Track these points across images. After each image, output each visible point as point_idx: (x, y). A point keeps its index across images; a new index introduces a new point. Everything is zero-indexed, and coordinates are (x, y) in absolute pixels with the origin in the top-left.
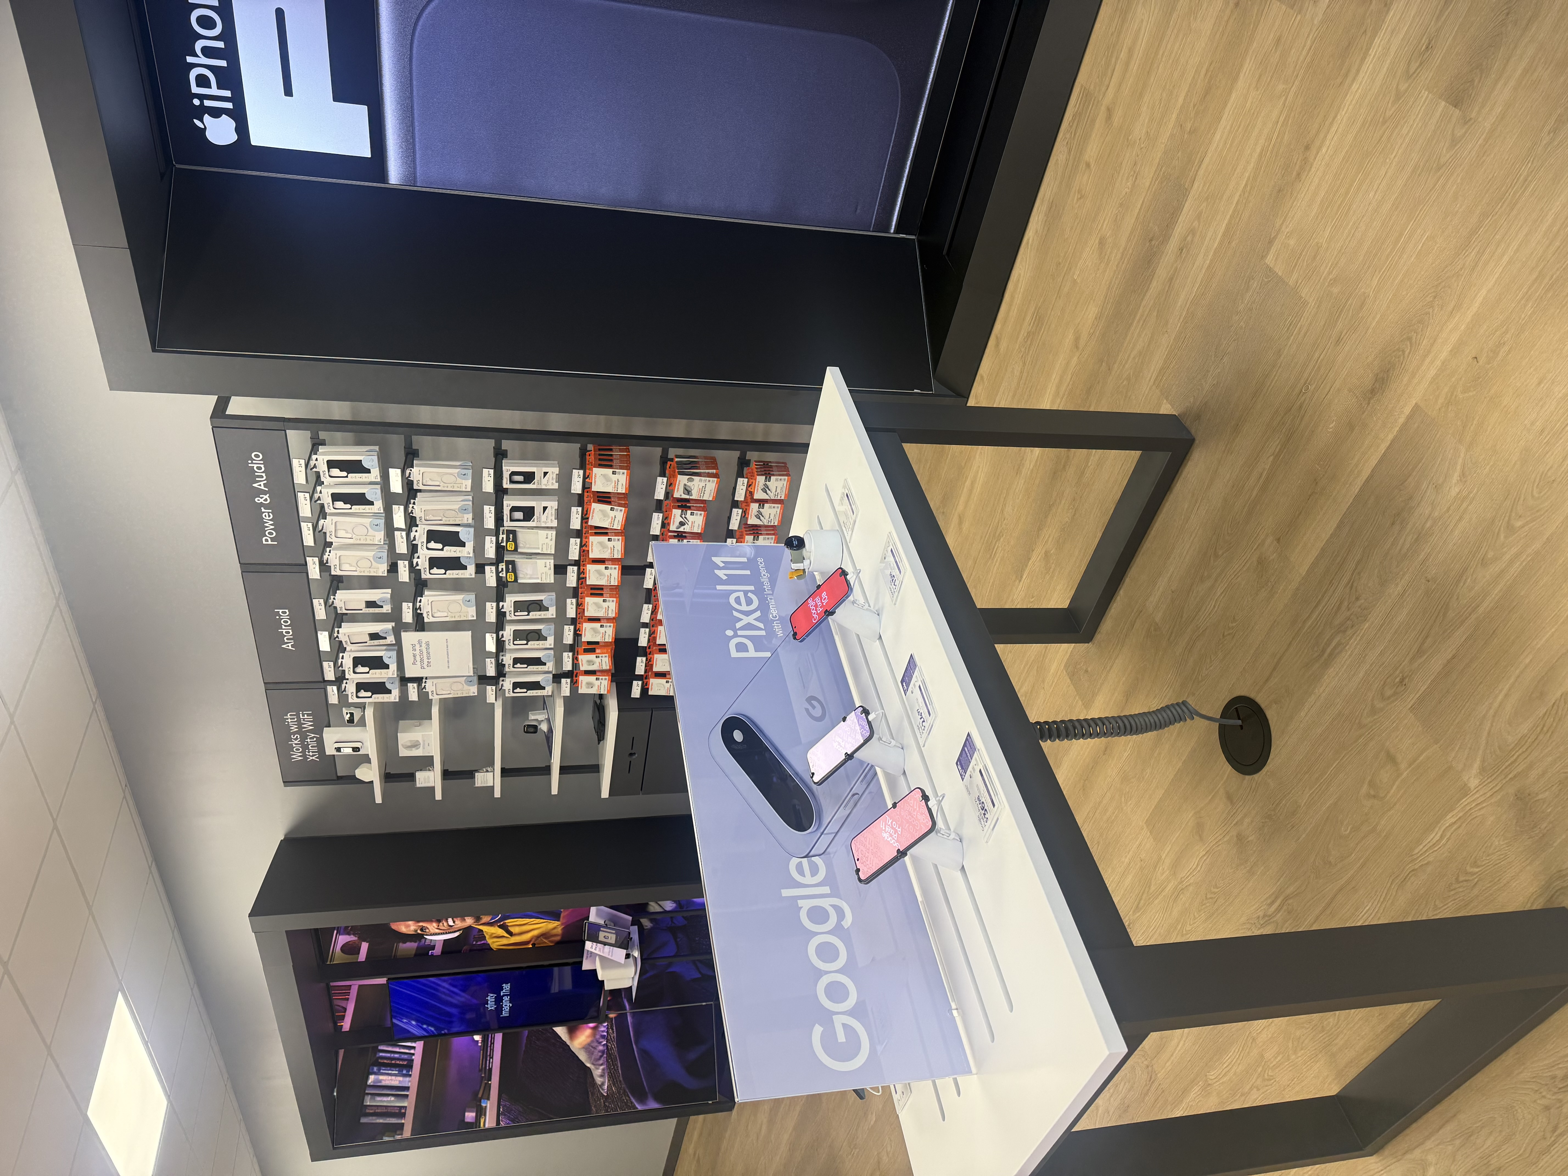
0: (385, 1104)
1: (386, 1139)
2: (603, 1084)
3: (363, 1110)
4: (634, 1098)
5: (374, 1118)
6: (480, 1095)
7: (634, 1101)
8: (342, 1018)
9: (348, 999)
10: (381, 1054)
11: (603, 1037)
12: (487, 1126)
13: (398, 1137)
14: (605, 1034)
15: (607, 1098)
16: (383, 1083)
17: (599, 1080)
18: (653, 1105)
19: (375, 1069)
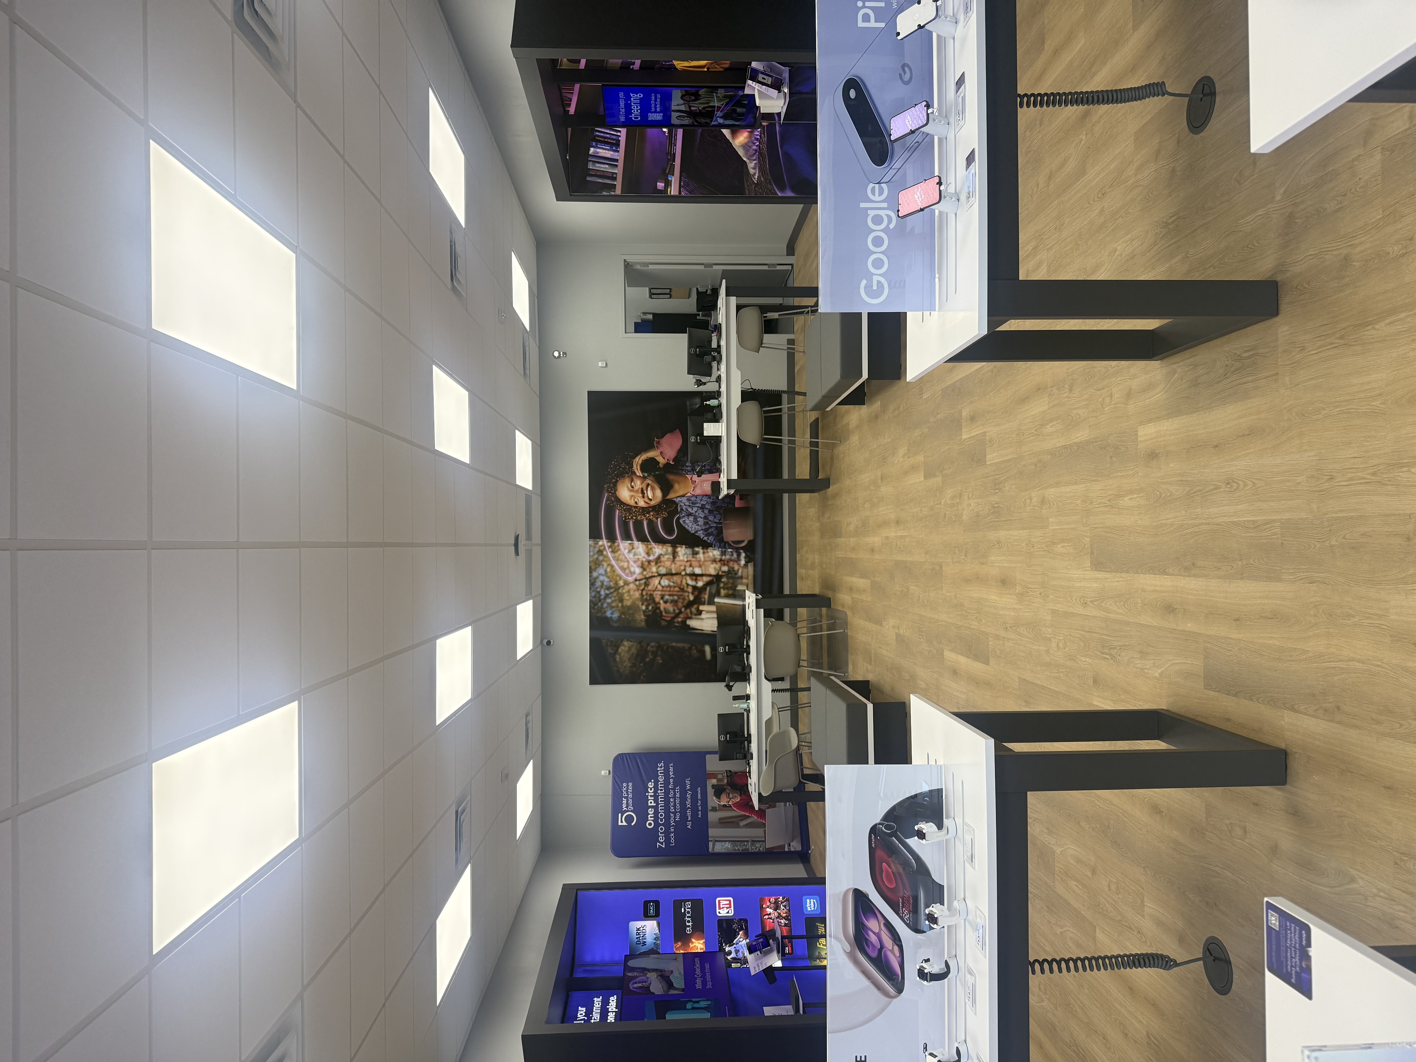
0: (602, 169)
1: (605, 193)
2: (755, 174)
3: (588, 172)
4: (776, 187)
5: (596, 178)
6: (667, 172)
7: (776, 189)
8: (569, 105)
9: (572, 93)
10: (597, 133)
11: (757, 139)
12: (672, 194)
13: (613, 193)
14: (759, 137)
15: (757, 184)
16: (600, 155)
17: (752, 171)
18: (789, 194)
19: (594, 144)
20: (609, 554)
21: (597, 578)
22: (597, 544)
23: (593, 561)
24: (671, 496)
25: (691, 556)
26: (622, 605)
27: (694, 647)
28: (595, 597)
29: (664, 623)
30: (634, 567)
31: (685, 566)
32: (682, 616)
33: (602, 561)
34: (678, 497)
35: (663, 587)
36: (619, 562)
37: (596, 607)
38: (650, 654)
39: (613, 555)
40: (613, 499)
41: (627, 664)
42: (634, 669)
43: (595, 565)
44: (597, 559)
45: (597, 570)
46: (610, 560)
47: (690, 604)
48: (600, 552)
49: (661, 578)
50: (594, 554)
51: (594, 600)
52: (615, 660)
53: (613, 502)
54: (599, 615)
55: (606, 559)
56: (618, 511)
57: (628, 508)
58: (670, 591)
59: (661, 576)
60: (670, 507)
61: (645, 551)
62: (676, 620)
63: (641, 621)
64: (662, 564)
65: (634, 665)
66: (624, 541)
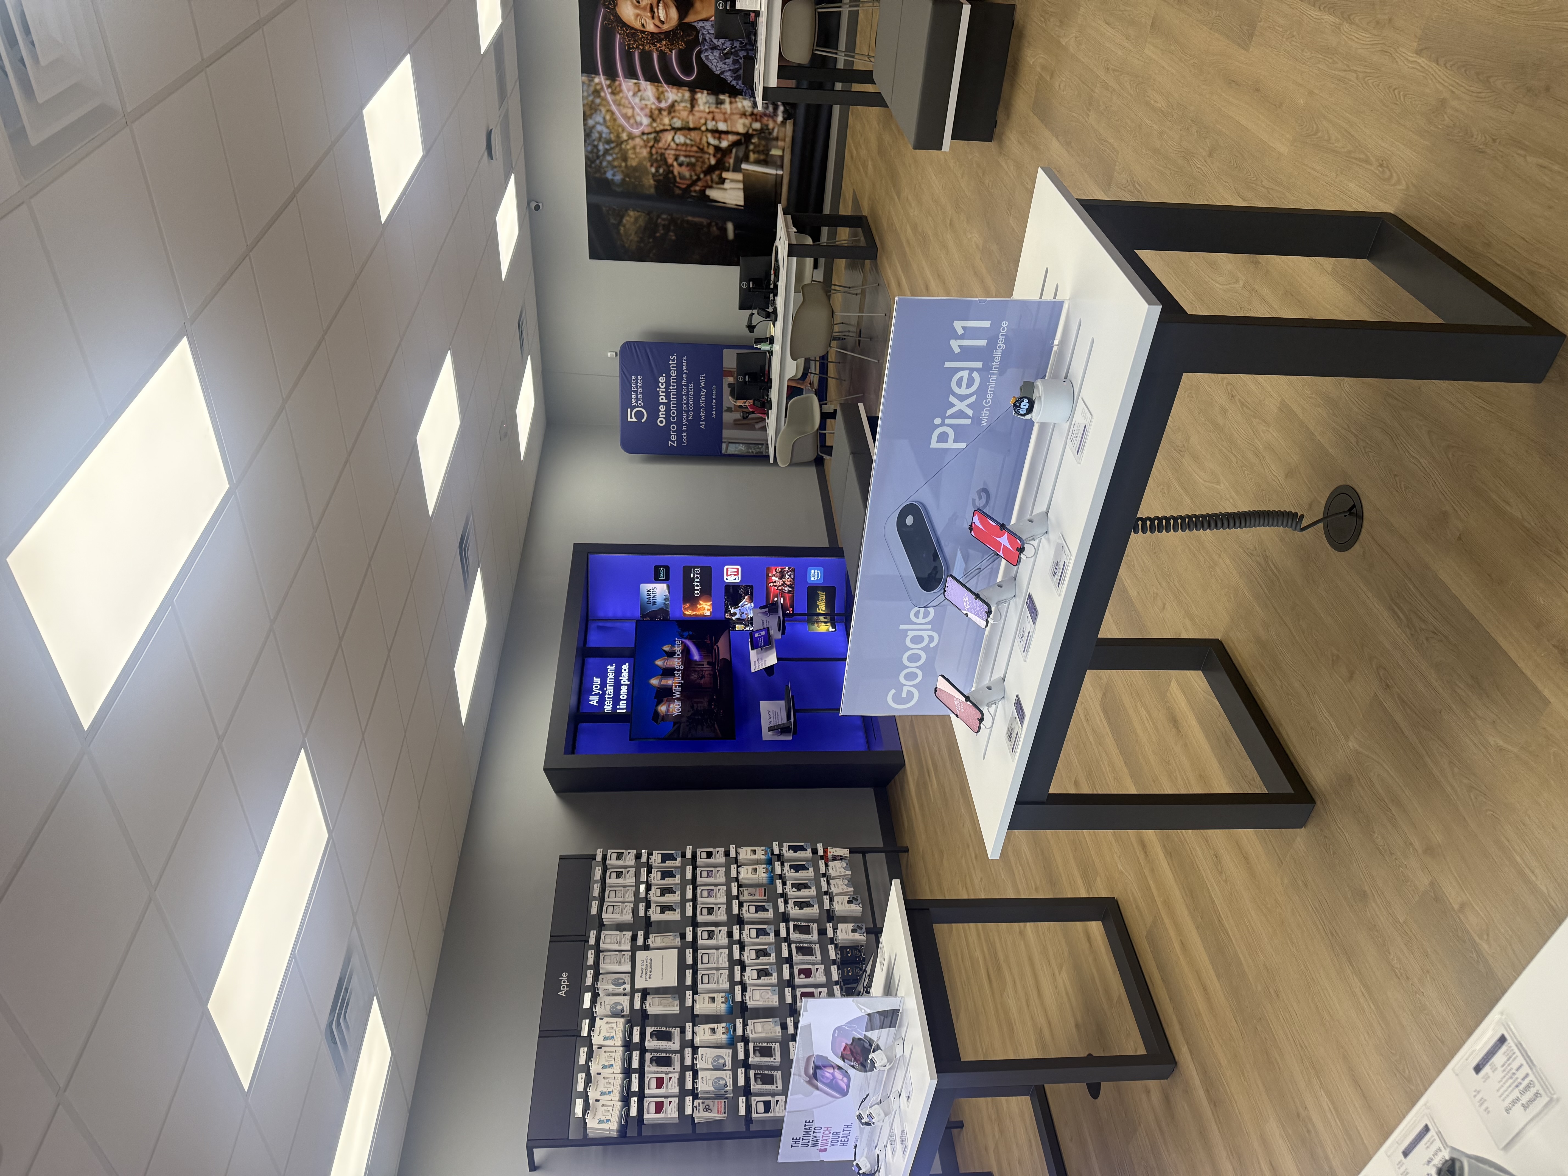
20: (609, 97)
21: (594, 127)
22: (593, 81)
23: (587, 104)
24: (690, 19)
25: (714, 106)
26: (626, 166)
27: (713, 224)
28: (592, 152)
29: (678, 191)
30: (641, 117)
31: (706, 120)
32: (700, 183)
33: (599, 105)
34: (699, 21)
35: (677, 145)
36: (622, 108)
37: (593, 165)
38: (661, 228)
39: (613, 97)
40: (612, 17)
41: (634, 238)
42: (642, 245)
43: (589, 110)
44: (593, 102)
45: (594, 116)
46: (610, 105)
47: (710, 170)
48: (597, 93)
49: (675, 133)
50: (589, 95)
51: (590, 156)
52: (618, 232)
53: (612, 22)
54: (598, 175)
55: (604, 103)
56: (618, 36)
57: (632, 33)
58: (686, 151)
59: (676, 130)
60: (689, 35)
61: (654, 95)
62: (692, 189)
63: (650, 186)
64: (677, 114)
65: (641, 240)
66: (627, 80)
